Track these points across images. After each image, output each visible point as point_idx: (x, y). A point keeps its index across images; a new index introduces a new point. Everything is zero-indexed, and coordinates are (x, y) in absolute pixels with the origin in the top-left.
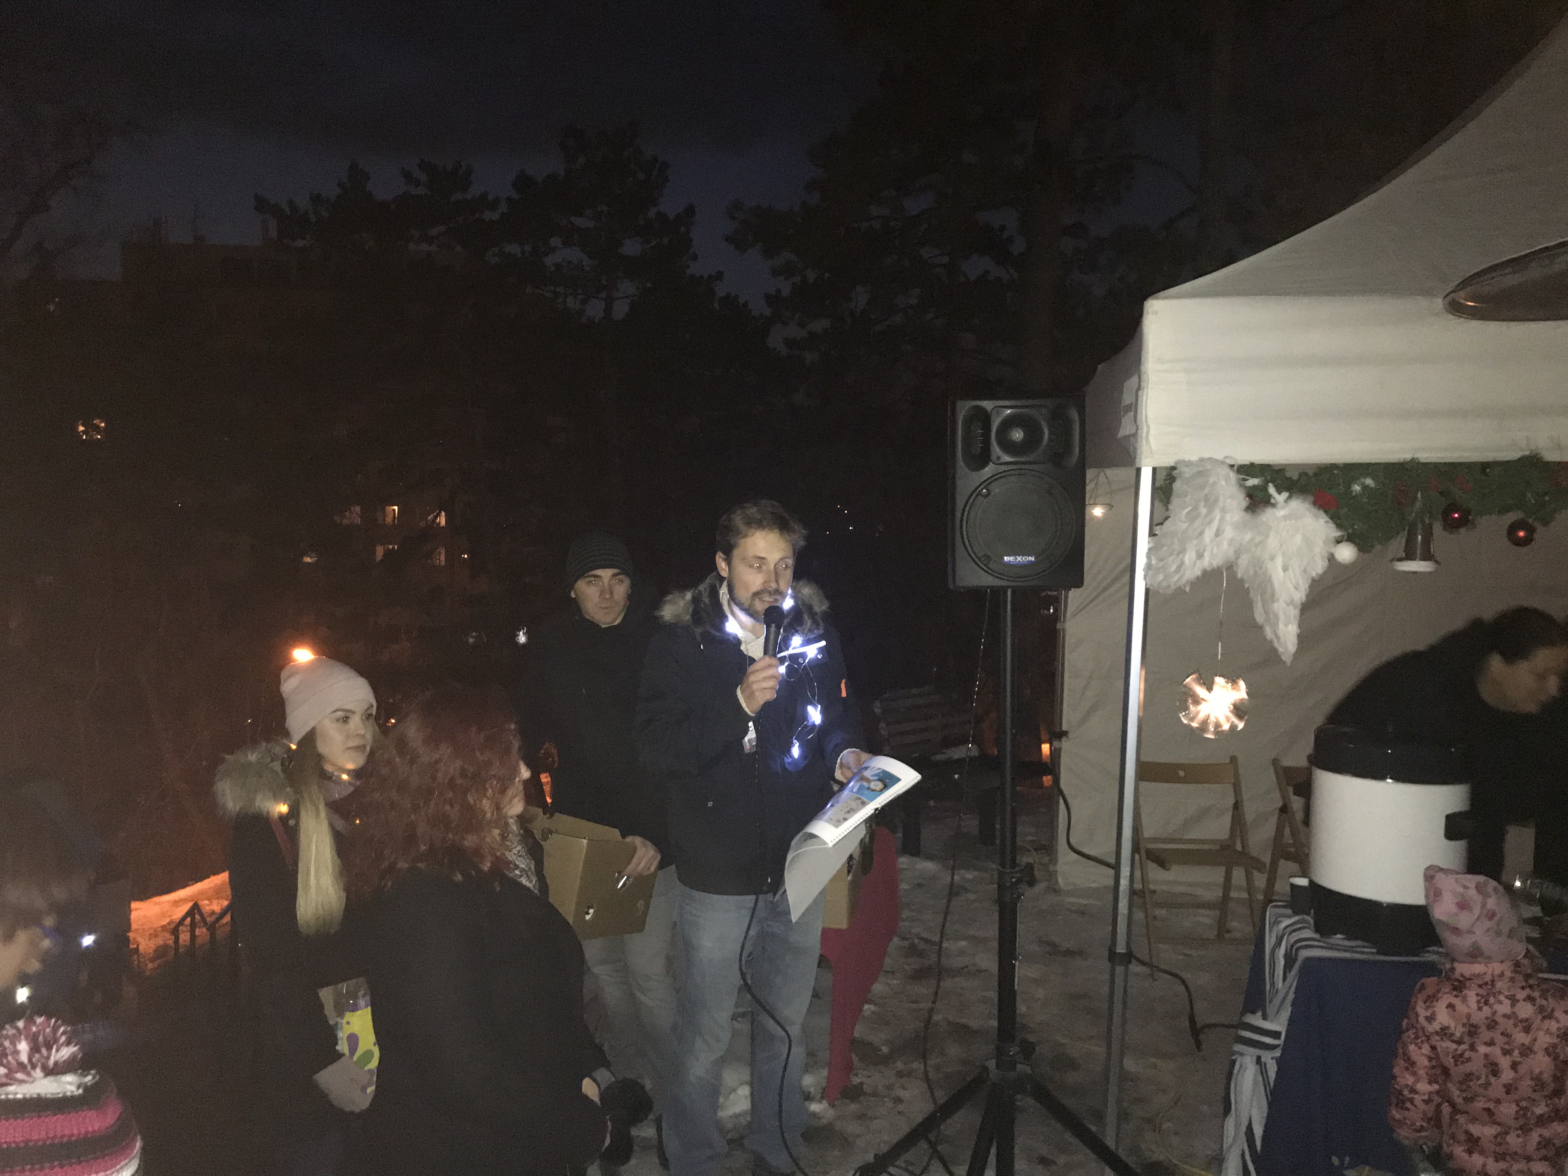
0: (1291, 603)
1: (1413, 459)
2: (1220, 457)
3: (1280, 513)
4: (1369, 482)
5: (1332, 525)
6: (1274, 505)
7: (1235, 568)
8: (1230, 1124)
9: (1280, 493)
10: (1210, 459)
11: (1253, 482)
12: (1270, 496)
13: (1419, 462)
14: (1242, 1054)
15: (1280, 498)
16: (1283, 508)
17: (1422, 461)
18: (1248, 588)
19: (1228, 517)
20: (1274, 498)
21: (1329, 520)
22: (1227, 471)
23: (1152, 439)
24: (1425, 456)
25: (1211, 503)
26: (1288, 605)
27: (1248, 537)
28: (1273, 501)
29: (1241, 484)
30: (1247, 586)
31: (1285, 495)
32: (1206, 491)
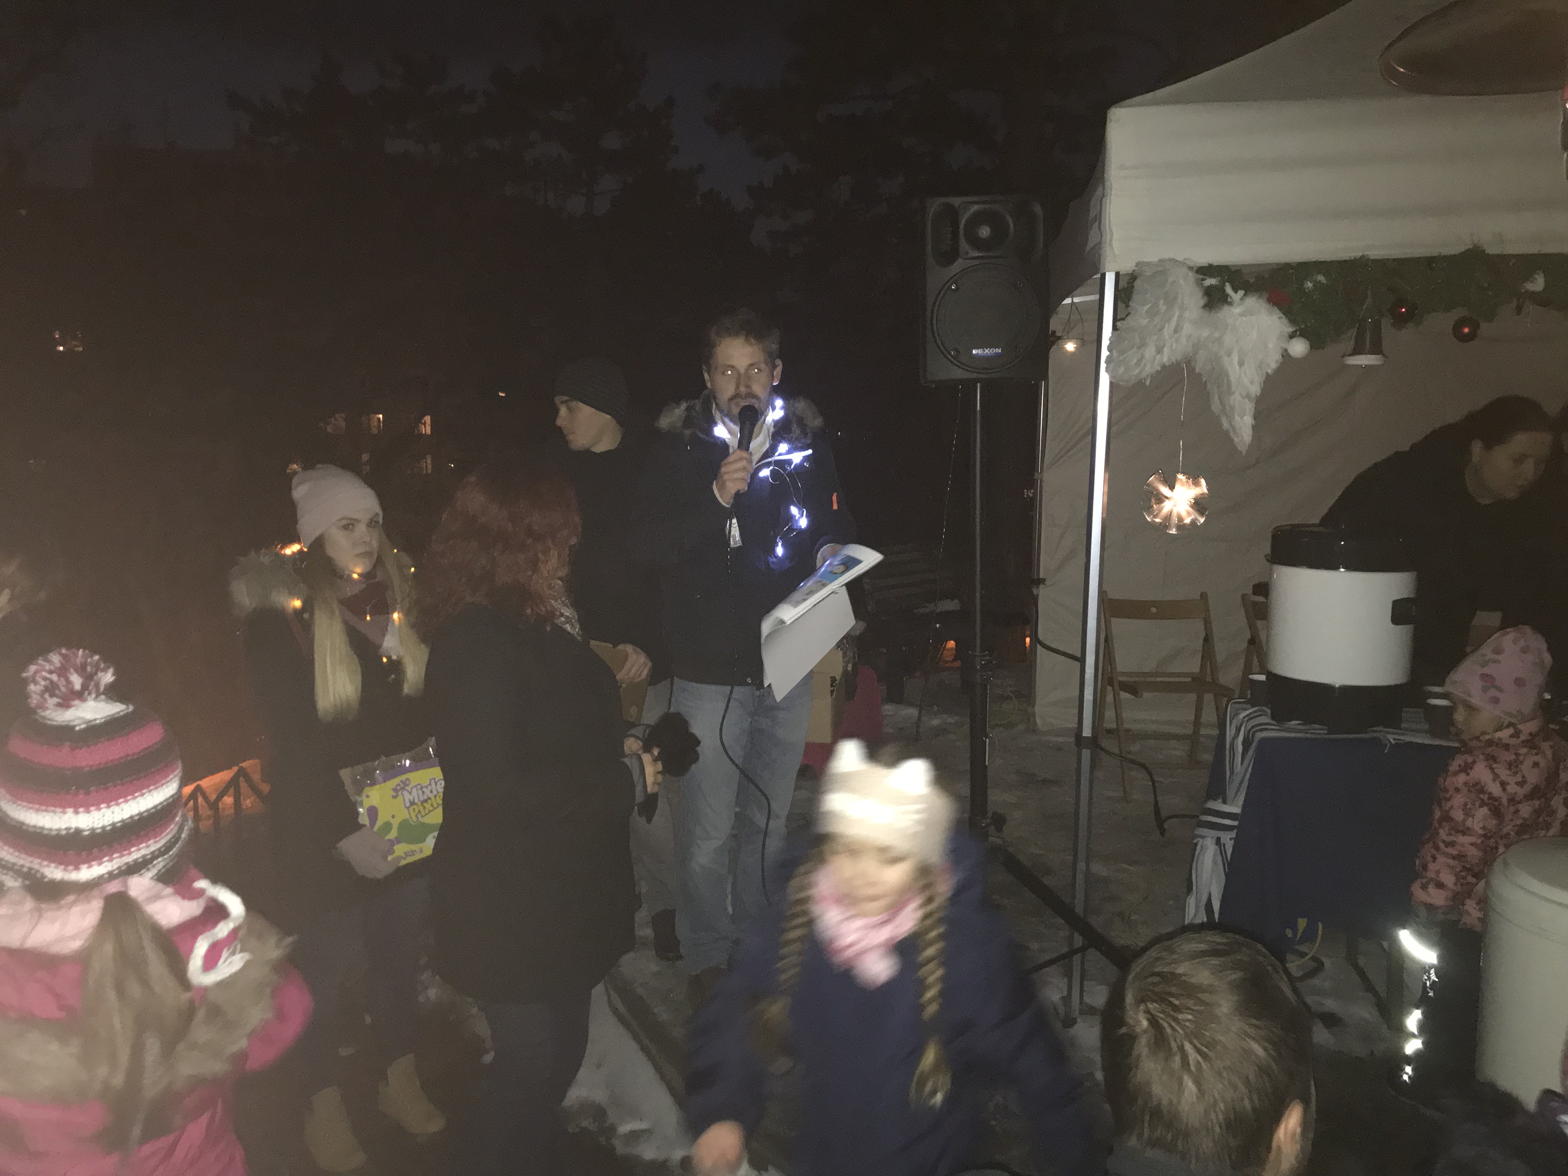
0: (1248, 396)
1: (1363, 256)
2: (1180, 258)
3: (1237, 310)
4: (1321, 278)
5: (1285, 320)
6: (1230, 304)
7: (1193, 364)
8: (1191, 901)
9: (1236, 292)
10: (1170, 260)
11: (1210, 282)
12: (1227, 296)
13: (1368, 260)
14: (1203, 837)
15: (1236, 296)
16: (1239, 305)
17: (1371, 258)
18: (1205, 382)
19: (1187, 314)
20: (1231, 298)
21: (1282, 315)
22: (1185, 270)
23: (1115, 244)
24: (1374, 254)
25: (1171, 300)
26: (1243, 398)
27: (1206, 333)
28: (1229, 299)
29: (1199, 283)
30: (1204, 379)
31: (1241, 293)
32: (1166, 289)
